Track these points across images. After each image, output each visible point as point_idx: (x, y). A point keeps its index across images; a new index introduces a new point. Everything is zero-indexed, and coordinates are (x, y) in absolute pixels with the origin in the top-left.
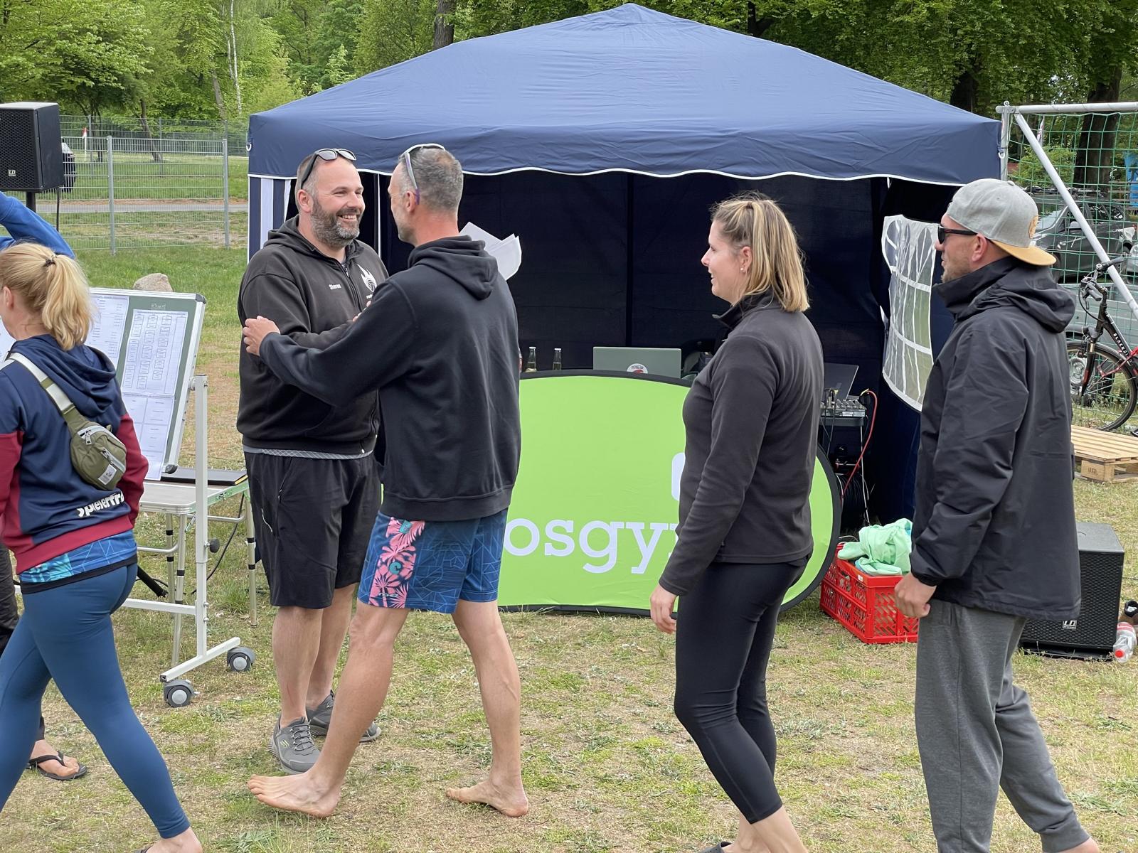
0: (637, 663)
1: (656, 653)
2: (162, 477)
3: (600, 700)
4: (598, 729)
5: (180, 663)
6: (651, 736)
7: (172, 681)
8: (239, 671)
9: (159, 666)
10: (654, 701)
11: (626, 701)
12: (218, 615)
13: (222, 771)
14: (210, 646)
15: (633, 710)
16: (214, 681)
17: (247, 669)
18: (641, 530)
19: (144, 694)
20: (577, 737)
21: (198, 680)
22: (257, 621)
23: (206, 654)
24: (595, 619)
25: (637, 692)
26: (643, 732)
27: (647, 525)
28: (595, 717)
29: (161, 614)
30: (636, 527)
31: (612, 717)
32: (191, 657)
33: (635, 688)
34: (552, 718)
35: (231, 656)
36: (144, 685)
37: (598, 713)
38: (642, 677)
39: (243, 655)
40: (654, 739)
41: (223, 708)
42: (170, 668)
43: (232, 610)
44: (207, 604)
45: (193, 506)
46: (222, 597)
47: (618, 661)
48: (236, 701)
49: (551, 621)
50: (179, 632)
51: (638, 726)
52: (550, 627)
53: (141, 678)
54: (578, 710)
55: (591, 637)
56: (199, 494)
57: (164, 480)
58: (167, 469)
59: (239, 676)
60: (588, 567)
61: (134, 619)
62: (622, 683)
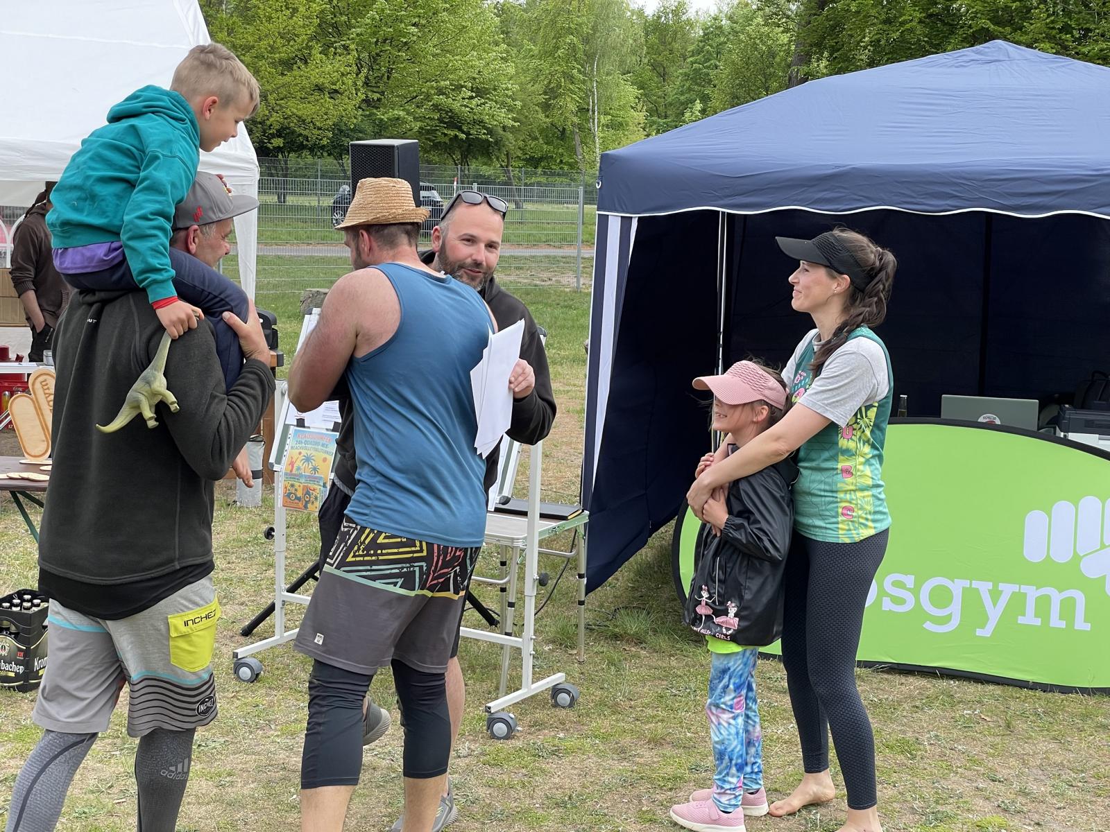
0: (980, 733)
1: (1002, 723)
2: (495, 508)
3: (939, 770)
4: (937, 802)
5: (507, 694)
6: (994, 815)
7: (496, 712)
8: (563, 707)
9: (486, 695)
10: (999, 776)
11: (967, 773)
12: (547, 649)
13: (541, 811)
14: (536, 678)
15: (975, 785)
16: (539, 715)
17: (571, 705)
18: (989, 590)
19: (470, 724)
20: (913, 808)
21: (523, 714)
22: (584, 657)
23: (531, 688)
24: (934, 681)
25: (980, 764)
26: (986, 809)
27: (995, 586)
28: (933, 788)
29: (492, 645)
30: (984, 587)
31: (952, 789)
32: (518, 689)
33: (978, 760)
34: (886, 785)
35: (556, 691)
36: (471, 714)
37: (936, 785)
38: (986, 749)
39: (568, 693)
40: (999, 819)
41: (546, 745)
42: (496, 698)
43: (561, 644)
44: (534, 637)
45: (525, 538)
46: (551, 631)
47: (960, 729)
48: (560, 738)
49: (887, 679)
50: (507, 664)
51: (981, 802)
52: (885, 685)
53: (469, 707)
54: (915, 779)
55: (930, 701)
56: (531, 527)
57: (497, 510)
58: (500, 499)
59: (564, 712)
60: (929, 626)
61: (466, 647)
62: (963, 753)
